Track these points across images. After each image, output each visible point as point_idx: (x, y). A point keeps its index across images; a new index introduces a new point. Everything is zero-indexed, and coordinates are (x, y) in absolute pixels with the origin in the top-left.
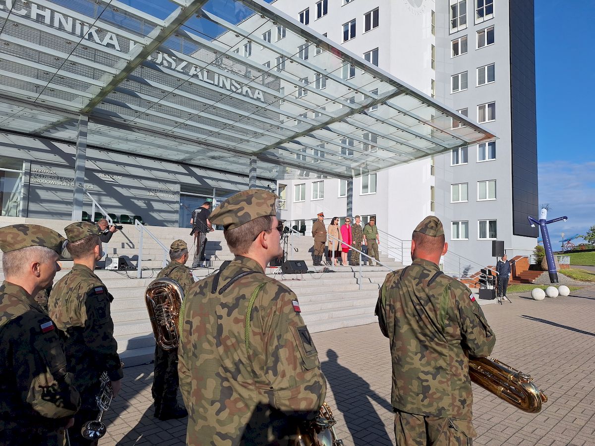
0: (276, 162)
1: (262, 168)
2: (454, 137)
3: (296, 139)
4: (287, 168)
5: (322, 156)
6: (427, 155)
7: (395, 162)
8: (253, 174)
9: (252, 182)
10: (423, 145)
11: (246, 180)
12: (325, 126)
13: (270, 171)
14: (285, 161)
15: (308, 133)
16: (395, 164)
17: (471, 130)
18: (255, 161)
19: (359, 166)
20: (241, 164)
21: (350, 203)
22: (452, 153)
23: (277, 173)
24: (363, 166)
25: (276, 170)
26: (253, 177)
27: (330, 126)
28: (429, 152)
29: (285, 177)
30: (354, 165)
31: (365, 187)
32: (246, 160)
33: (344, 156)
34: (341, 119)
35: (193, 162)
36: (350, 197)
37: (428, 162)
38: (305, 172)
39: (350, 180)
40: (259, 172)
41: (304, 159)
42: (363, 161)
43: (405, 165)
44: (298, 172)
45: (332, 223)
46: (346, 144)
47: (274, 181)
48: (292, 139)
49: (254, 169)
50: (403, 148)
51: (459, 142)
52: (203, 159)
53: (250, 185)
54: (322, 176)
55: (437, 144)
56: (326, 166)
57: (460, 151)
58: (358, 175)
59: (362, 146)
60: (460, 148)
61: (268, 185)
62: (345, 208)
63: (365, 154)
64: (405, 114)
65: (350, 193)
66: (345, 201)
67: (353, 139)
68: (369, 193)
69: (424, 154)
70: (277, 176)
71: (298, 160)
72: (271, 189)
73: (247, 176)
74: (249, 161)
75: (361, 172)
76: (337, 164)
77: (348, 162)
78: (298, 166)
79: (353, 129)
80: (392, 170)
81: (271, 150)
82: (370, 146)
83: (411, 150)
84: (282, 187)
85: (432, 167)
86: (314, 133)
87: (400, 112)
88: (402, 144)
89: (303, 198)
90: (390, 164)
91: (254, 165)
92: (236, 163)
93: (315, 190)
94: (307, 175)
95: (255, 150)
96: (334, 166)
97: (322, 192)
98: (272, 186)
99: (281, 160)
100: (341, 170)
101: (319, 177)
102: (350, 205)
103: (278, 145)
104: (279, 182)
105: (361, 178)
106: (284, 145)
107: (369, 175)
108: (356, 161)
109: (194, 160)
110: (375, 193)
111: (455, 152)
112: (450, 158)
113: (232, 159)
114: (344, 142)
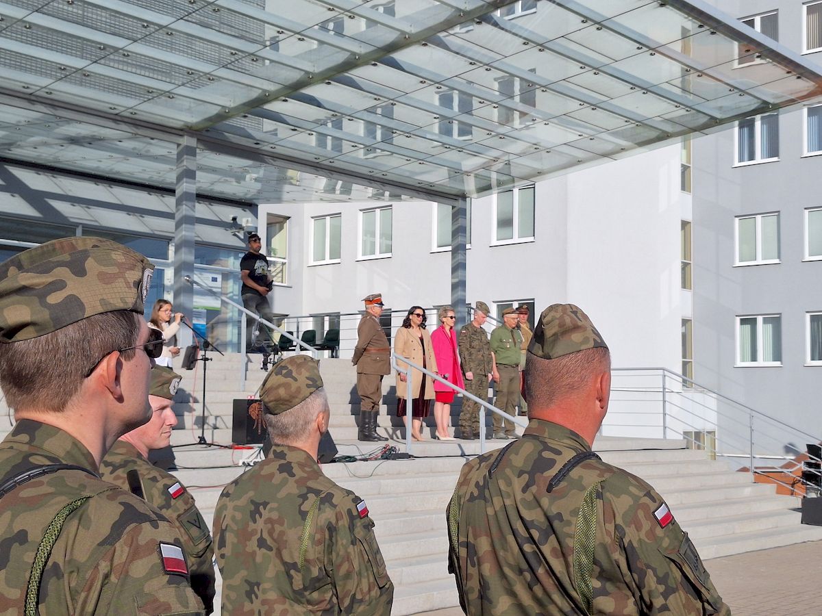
0: (254, 153)
1: (214, 170)
2: (733, 88)
3: (308, 91)
4: (290, 173)
5: (387, 139)
6: (664, 137)
7: (580, 155)
8: (186, 187)
9: (185, 210)
10: (652, 109)
11: (167, 203)
12: (385, 55)
13: (240, 178)
14: (279, 150)
15: (338, 74)
16: (580, 162)
17: (779, 71)
18: (191, 152)
19: (486, 167)
20: (155, 158)
21: (459, 267)
22: (736, 129)
23: (258, 186)
24: (499, 165)
25: (255, 176)
26: (186, 197)
27: (398, 56)
28: (668, 128)
29: (285, 196)
30: (469, 163)
31: (505, 223)
32: (165, 148)
33: (446, 139)
34: (429, 38)
35: (16, 153)
36: (459, 250)
37: (671, 154)
38: (340, 183)
39: (459, 204)
40: (204, 181)
41: (337, 146)
42: (494, 153)
43: (607, 165)
44: (321, 182)
45: (407, 324)
46: (451, 108)
47: (249, 205)
48: (294, 91)
49: (190, 174)
50: (600, 117)
51: (748, 104)
52: (45, 144)
53: (178, 216)
54: (387, 194)
55: (689, 108)
56: (393, 165)
57: (758, 124)
58: (485, 188)
59: (495, 114)
60: (758, 117)
61: (234, 219)
62: (447, 280)
63: (498, 134)
64: (601, 26)
65: (460, 240)
66: (447, 261)
67: (472, 96)
68: (516, 240)
69: (654, 134)
70: (259, 192)
71: (320, 151)
72: (241, 228)
73: (171, 192)
74: (174, 151)
75: (494, 182)
76: (421, 161)
77: (452, 156)
78: (316, 167)
79: (460, 64)
80: (576, 176)
81: (238, 122)
82: (517, 115)
83: (618, 123)
84: (276, 223)
85: (685, 169)
86: (356, 74)
87: (586, 19)
88: (595, 107)
89: (335, 253)
90: (564, 160)
91: (188, 163)
92: (139, 156)
93: (369, 232)
94: (346, 190)
95: (192, 119)
96: (414, 167)
97: (388, 235)
98: (246, 219)
99: (267, 148)
100: (437, 177)
101: (377, 197)
102: (460, 272)
103: (256, 107)
104: (264, 209)
105: (493, 198)
106: (275, 107)
107: (516, 191)
108: (475, 154)
109: (19, 146)
110: (531, 239)
111: (746, 130)
112: (733, 145)
113: (128, 145)
114: (446, 101)
